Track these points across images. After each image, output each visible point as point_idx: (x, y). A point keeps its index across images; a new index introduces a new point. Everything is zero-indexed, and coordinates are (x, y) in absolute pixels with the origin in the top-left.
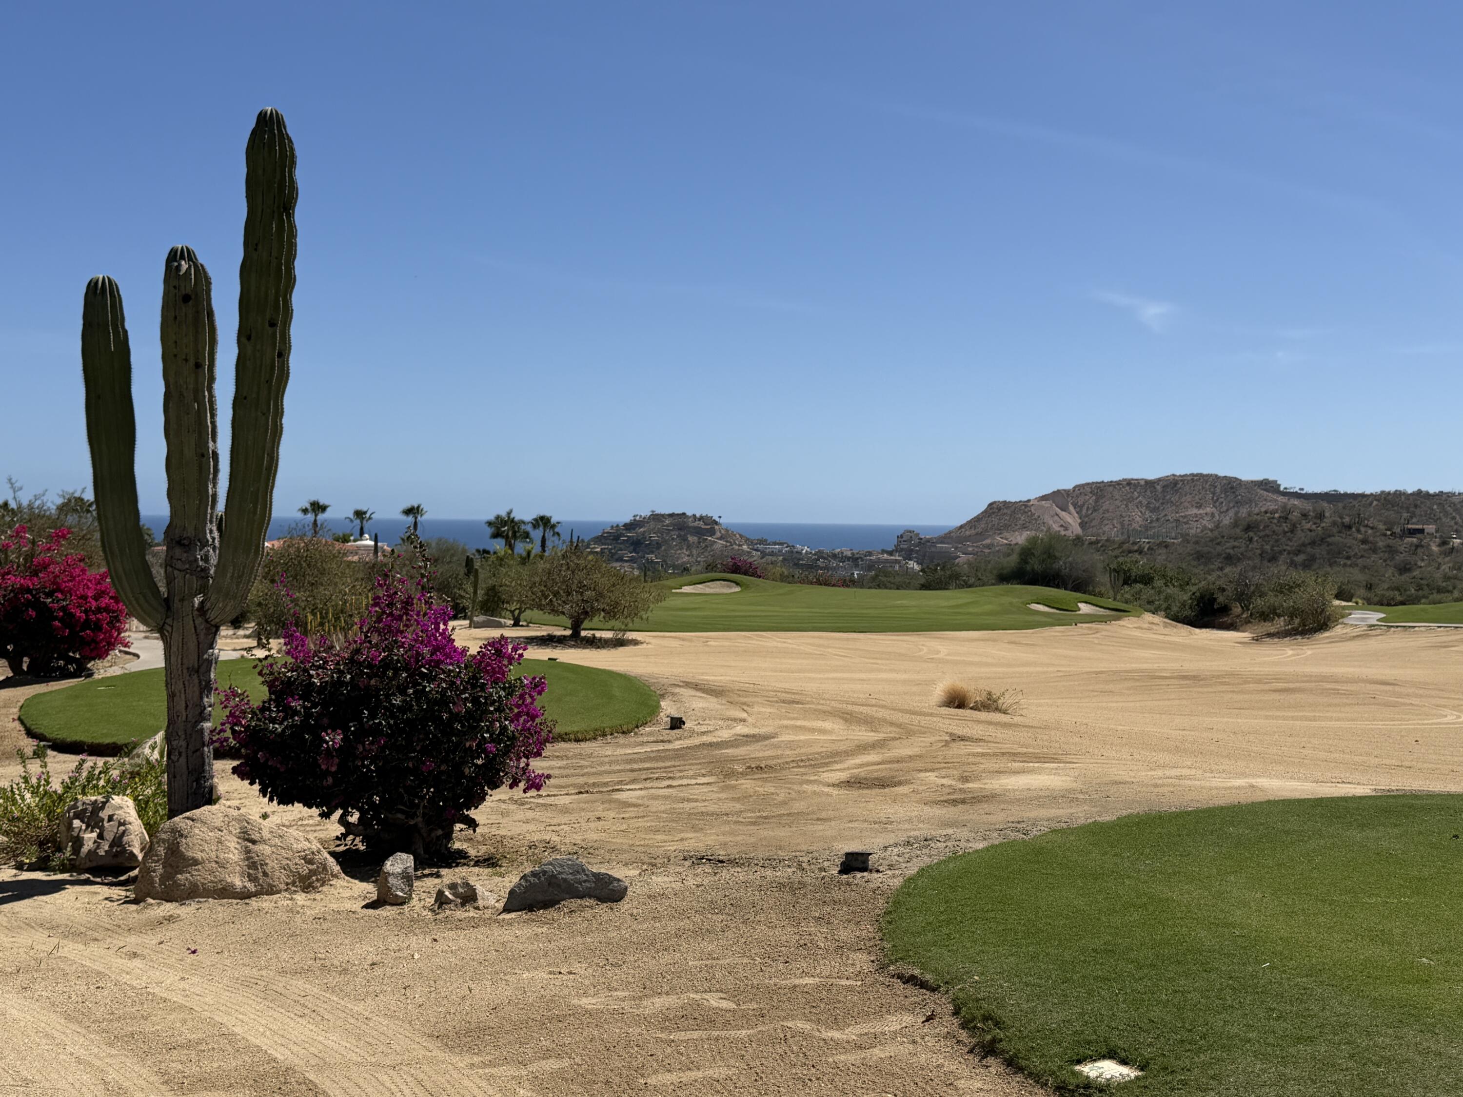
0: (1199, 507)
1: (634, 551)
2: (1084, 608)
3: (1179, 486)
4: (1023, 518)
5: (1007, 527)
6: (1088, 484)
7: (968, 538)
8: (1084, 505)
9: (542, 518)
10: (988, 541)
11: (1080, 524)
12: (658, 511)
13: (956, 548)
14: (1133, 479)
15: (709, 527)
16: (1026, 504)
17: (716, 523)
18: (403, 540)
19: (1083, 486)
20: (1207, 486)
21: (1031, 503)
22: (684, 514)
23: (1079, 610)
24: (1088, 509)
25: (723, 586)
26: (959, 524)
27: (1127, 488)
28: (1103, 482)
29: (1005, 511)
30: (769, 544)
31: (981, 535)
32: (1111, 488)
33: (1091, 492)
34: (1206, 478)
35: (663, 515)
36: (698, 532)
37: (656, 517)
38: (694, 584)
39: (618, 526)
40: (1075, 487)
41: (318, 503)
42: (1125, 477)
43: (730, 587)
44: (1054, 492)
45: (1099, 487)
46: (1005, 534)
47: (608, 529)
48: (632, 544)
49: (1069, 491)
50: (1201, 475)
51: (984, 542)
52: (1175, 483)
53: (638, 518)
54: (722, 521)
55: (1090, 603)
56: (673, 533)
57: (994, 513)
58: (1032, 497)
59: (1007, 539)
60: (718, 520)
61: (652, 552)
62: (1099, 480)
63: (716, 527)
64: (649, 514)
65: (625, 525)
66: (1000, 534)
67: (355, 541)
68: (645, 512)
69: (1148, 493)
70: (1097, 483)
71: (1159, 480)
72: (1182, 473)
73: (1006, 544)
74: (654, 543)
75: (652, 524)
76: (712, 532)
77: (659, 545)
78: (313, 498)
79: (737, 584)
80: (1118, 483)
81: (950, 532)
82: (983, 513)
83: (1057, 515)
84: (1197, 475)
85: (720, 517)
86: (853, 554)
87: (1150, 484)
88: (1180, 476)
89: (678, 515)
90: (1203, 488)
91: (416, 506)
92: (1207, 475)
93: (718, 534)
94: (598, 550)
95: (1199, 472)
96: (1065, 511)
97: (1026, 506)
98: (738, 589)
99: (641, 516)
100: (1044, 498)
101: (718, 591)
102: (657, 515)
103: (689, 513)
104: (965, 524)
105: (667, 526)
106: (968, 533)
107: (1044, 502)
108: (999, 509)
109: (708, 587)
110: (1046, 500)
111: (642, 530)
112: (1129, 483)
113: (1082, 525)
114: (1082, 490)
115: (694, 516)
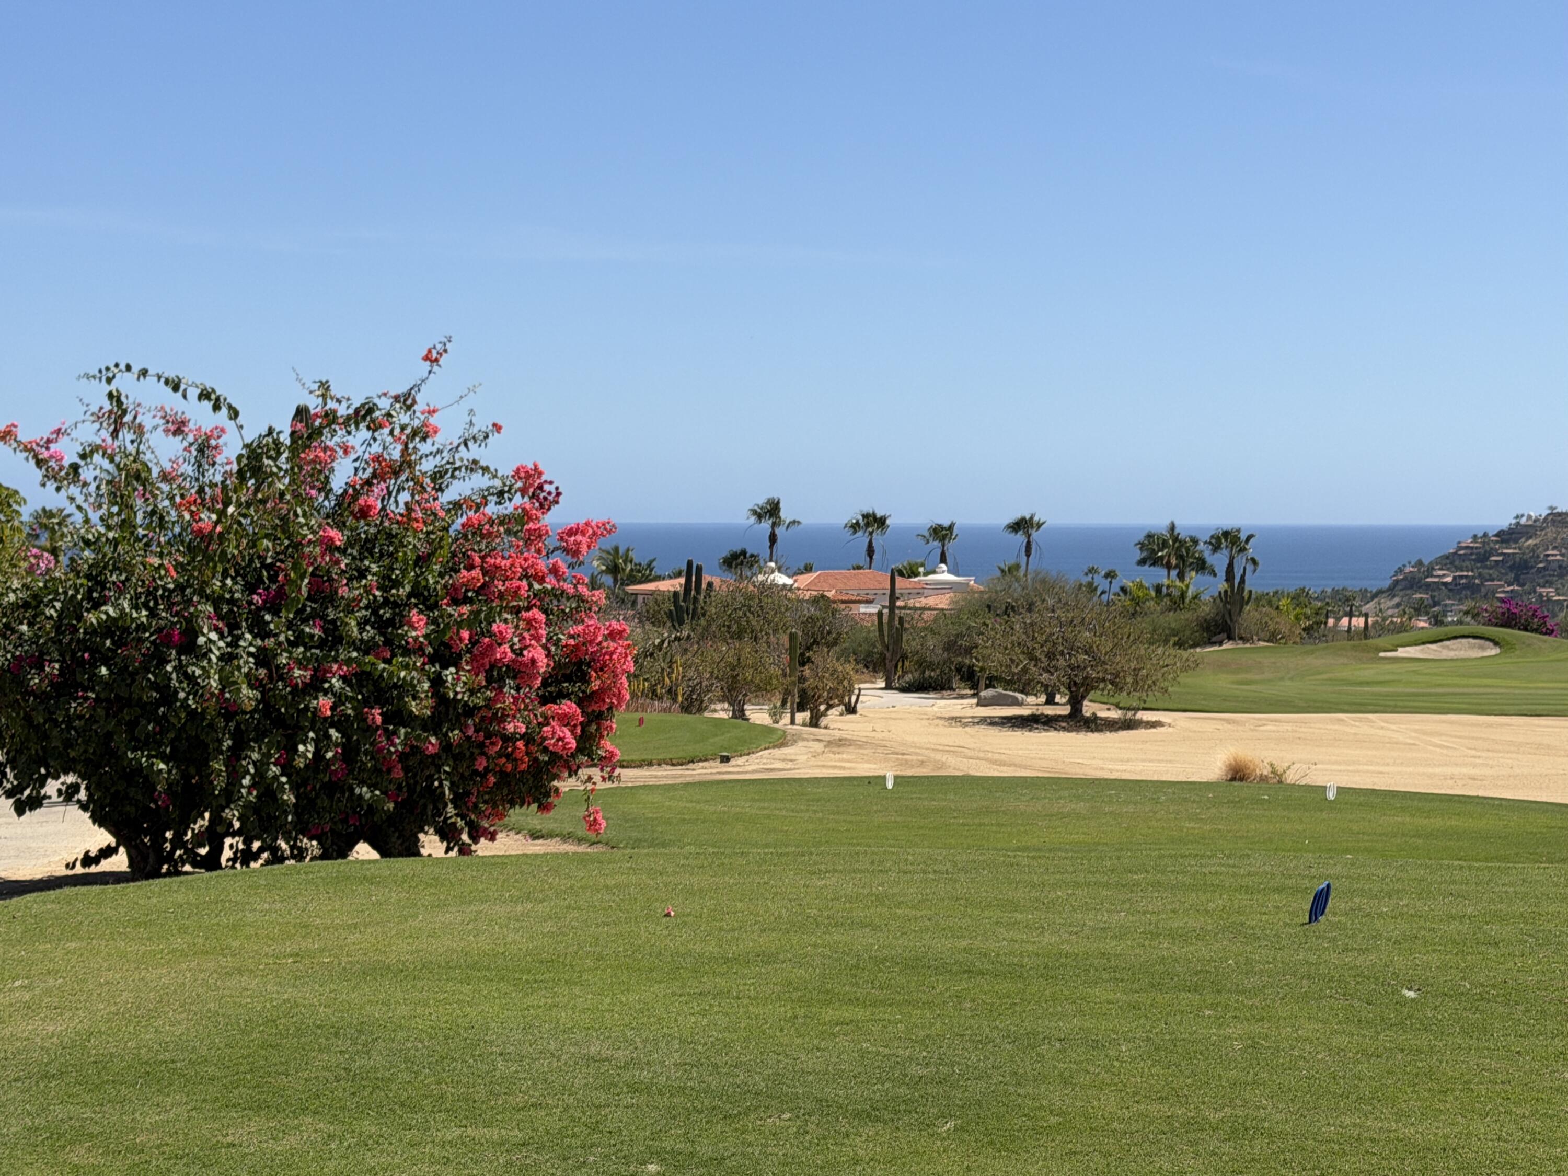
1: (1517, 580)
9: (1226, 534)
12: (1561, 508)
18: (1003, 571)
25: (1472, 647)
37: (1558, 519)
38: (1424, 643)
39: (1485, 535)
41: (874, 515)
43: (1482, 648)
47: (1468, 542)
48: (1512, 568)
53: (1523, 521)
61: (1549, 584)
64: (1545, 513)
65: (1500, 534)
67: (926, 574)
68: (1538, 510)
74: (1555, 565)
75: (1551, 532)
78: (867, 509)
79: (1496, 643)
91: (1027, 518)
94: (1449, 579)
98: (1495, 651)
99: (1529, 517)
101: (1463, 654)
102: (1560, 514)
109: (1448, 647)
111: (1530, 542)
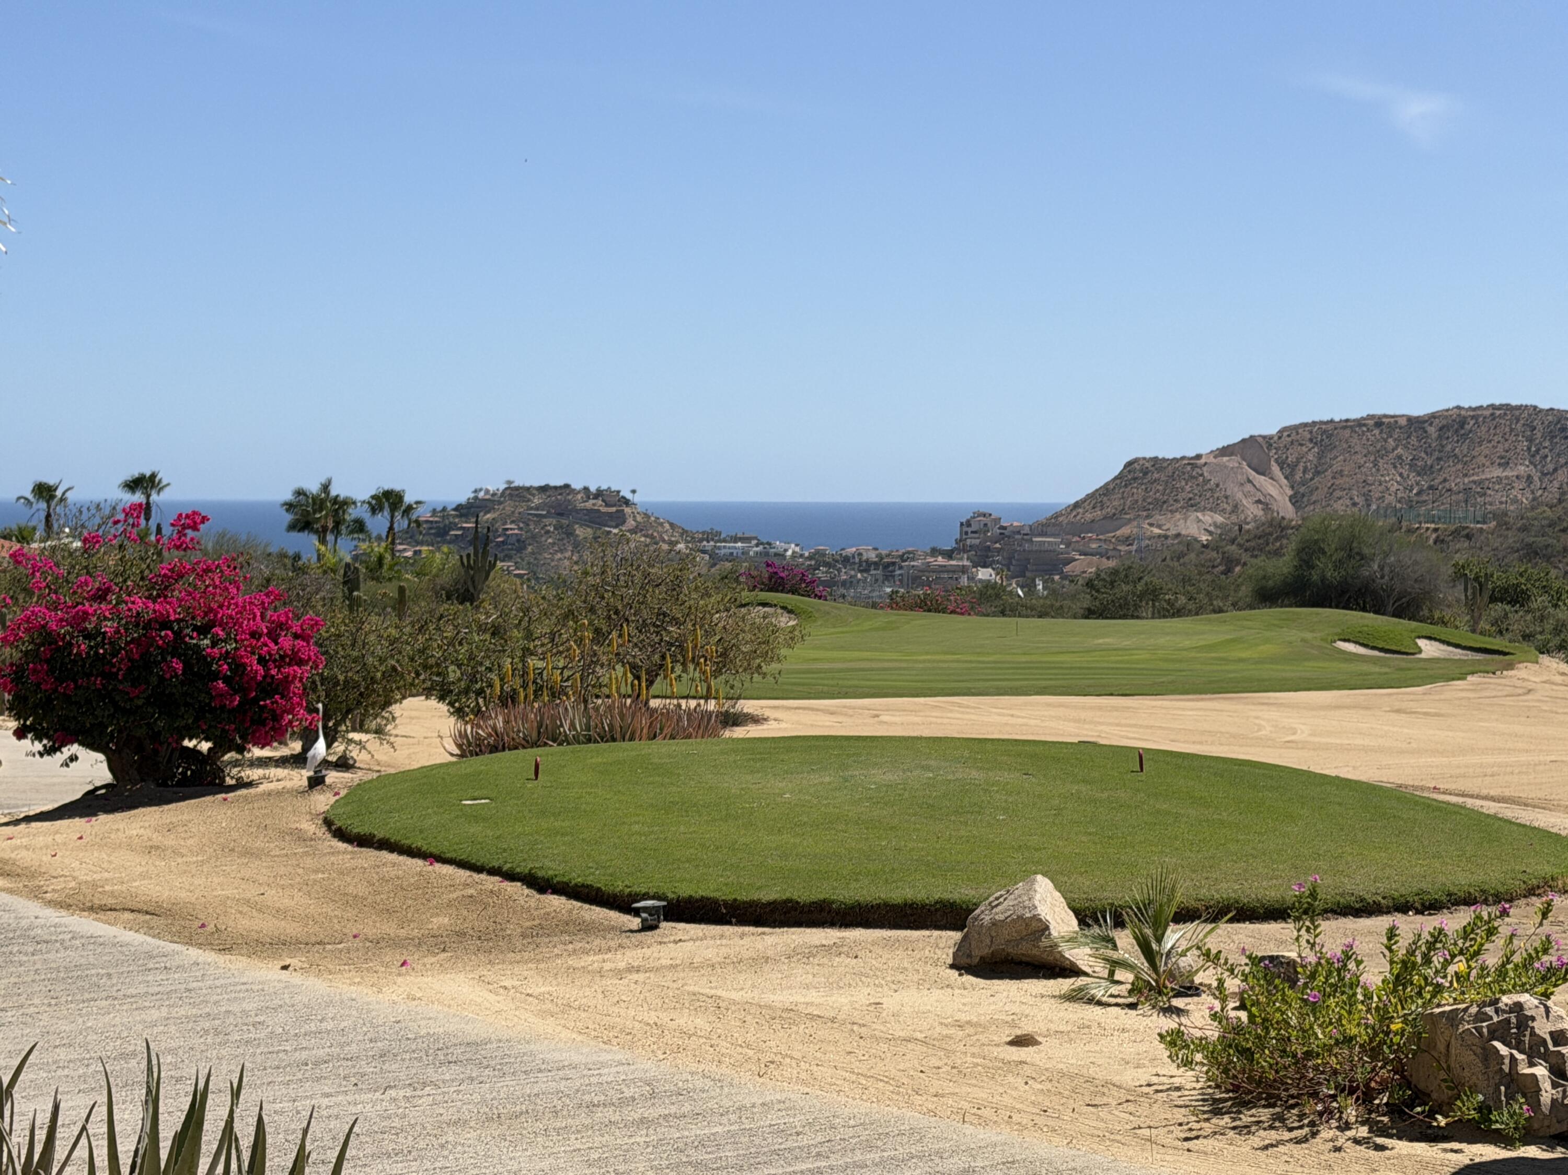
0: (1505, 465)
2: (1429, 649)
3: (1467, 427)
4: (1188, 488)
5: (1160, 505)
6: (1305, 425)
7: (1090, 526)
8: (1298, 462)
9: (388, 494)
10: (1125, 531)
11: (1291, 498)
12: (518, 483)
13: (1068, 545)
14: (1386, 416)
15: (614, 509)
16: (1194, 462)
17: (627, 502)
19: (1295, 428)
20: (1519, 426)
21: (1203, 461)
22: (567, 486)
23: (1420, 651)
24: (1305, 471)
26: (1072, 501)
27: (1376, 432)
28: (1332, 421)
29: (1156, 475)
30: (725, 541)
31: (1114, 519)
32: (1347, 433)
33: (1311, 440)
34: (1517, 413)
35: (528, 489)
36: (594, 519)
37: (515, 493)
39: (444, 509)
40: (1281, 432)
42: (1372, 412)
44: (1244, 441)
45: (1325, 431)
46: (1158, 518)
49: (1271, 437)
50: (1507, 407)
51: (1118, 533)
52: (1462, 422)
53: (481, 495)
54: (636, 499)
55: (1435, 639)
56: (547, 521)
57: (1135, 479)
58: (1204, 450)
59: (1159, 527)
60: (629, 496)
61: (509, 557)
62: (1326, 418)
63: (627, 510)
64: (502, 487)
65: (459, 508)
66: (1147, 517)
68: (496, 485)
69: (1414, 441)
70: (1322, 423)
71: (1433, 416)
72: (1474, 405)
73: (1159, 536)
74: (512, 540)
75: (508, 506)
76: (619, 519)
77: (520, 545)
80: (1360, 423)
81: (1056, 516)
82: (1116, 478)
83: (1249, 481)
84: (1501, 407)
85: (634, 492)
86: (880, 557)
87: (1416, 424)
88: (1470, 409)
89: (556, 488)
90: (1512, 430)
92: (1519, 408)
93: (631, 523)
94: (409, 554)
95: (1504, 402)
96: (1263, 474)
97: (1194, 466)
98: (793, 619)
99: (487, 491)
100: (1225, 451)
102: (517, 488)
103: (577, 485)
104: (1084, 501)
105: (537, 509)
106: (1089, 516)
107: (1225, 459)
108: (1146, 472)
110: (1232, 454)
111: (489, 516)
112: (1379, 422)
113: (1295, 500)
114: (1294, 436)
115: (586, 489)
